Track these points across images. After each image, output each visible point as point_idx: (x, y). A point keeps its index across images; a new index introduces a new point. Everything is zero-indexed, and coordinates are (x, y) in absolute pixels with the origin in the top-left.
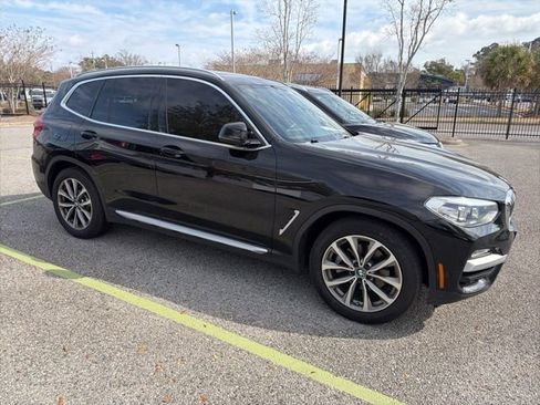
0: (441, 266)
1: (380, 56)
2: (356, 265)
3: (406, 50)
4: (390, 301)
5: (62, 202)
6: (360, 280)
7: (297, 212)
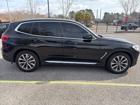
0: (135, 59)
1: (52, 13)
2: (118, 62)
3: (65, 12)
4: (125, 68)
5: (20, 62)
6: (119, 65)
7: (106, 53)
